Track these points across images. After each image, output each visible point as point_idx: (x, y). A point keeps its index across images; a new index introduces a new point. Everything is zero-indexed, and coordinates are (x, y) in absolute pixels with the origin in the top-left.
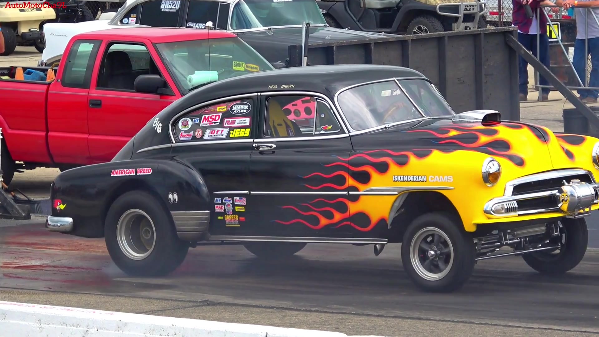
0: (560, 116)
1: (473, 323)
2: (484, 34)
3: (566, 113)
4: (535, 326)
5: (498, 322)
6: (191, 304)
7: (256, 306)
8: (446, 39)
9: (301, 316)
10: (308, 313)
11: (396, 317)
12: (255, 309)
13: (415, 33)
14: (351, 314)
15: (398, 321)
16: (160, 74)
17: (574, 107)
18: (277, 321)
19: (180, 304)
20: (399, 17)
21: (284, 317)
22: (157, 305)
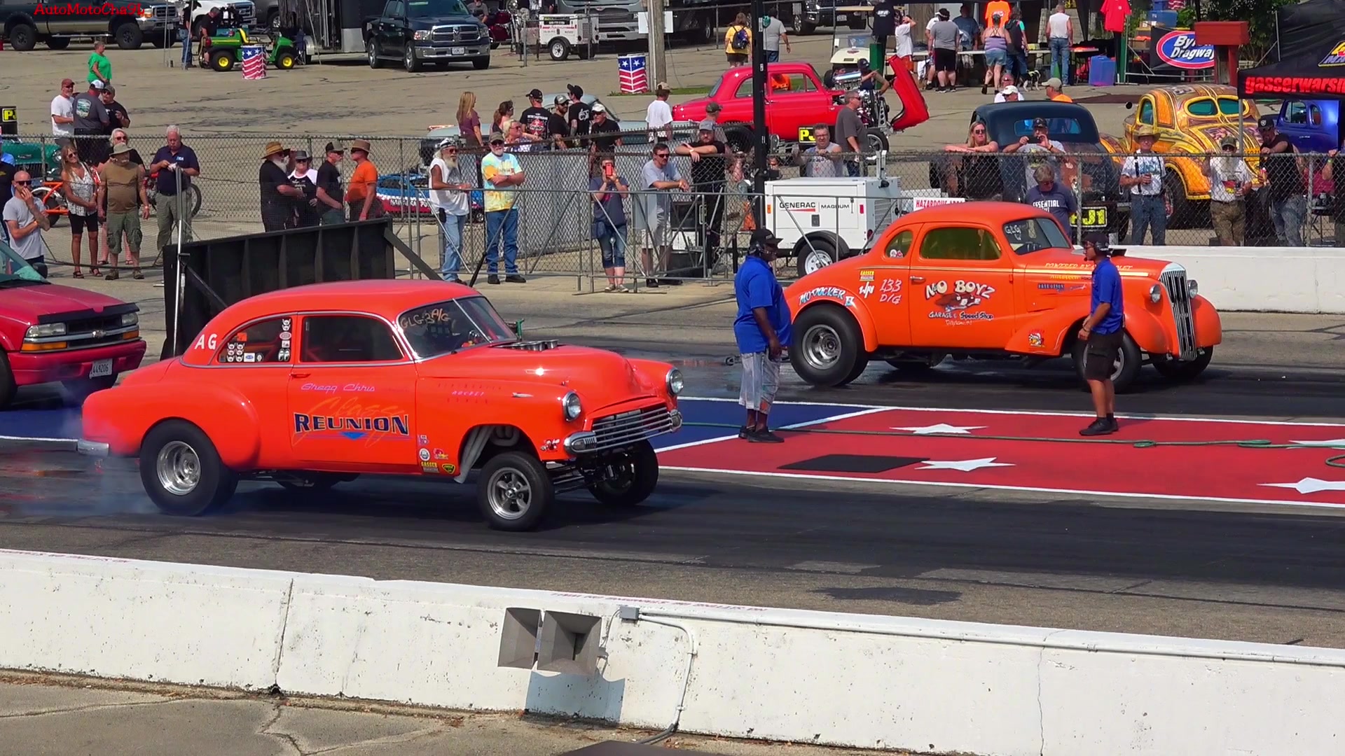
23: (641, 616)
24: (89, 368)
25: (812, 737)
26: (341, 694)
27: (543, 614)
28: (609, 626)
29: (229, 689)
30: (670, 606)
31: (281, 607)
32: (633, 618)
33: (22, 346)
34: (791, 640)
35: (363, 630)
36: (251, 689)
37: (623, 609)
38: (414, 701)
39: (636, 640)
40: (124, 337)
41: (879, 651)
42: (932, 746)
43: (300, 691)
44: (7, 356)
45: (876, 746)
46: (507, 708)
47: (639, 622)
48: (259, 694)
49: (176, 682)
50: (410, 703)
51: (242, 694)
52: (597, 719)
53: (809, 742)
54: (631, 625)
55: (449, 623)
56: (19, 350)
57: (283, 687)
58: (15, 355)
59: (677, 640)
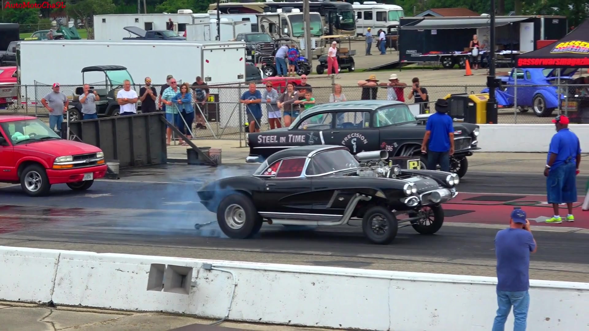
0: (186, 152)
1: (152, 246)
2: (150, 115)
3: (188, 150)
4: (181, 247)
5: (163, 246)
6: (21, 241)
7: (52, 241)
8: (133, 118)
9: (72, 245)
10: (76, 244)
11: (116, 244)
12: (51, 243)
13: (116, 116)
14: (95, 243)
15: (117, 246)
16: (3, 137)
17: (191, 148)
18: (62, 248)
19: (16, 241)
20: (108, 109)
21: (66, 245)
22: (5, 241)
23: (213, 268)
24: (83, 176)
25: (287, 322)
26: (80, 304)
27: (166, 267)
28: (198, 272)
29: (31, 303)
30: (226, 263)
31: (55, 266)
32: (209, 269)
33: (53, 166)
34: (279, 278)
35: (90, 275)
36: (41, 303)
37: (204, 265)
38: (112, 307)
39: (210, 279)
40: (98, 162)
41: (318, 282)
42: (340, 325)
43: (62, 303)
44: (46, 171)
45: (316, 325)
46: (153, 310)
47: (212, 271)
48: (44, 305)
49: (8, 300)
50: (110, 308)
51: (36, 305)
52: (193, 315)
53: (286, 324)
54: (208, 272)
55: (128, 272)
56: (51, 168)
57: (55, 302)
58: (50, 170)
59: (228, 278)
